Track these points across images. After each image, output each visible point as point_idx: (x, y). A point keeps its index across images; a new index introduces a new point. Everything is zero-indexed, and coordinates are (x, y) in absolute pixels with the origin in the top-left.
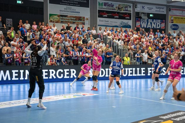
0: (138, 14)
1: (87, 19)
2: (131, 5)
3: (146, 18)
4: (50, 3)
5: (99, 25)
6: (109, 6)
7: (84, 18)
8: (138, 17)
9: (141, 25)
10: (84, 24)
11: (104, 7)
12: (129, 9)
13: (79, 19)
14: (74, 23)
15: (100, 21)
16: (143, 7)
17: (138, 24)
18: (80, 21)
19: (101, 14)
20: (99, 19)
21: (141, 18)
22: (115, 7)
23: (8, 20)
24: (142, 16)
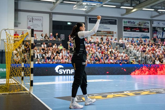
0: (154, 28)
1: (115, 33)
2: (149, 22)
3: (161, 31)
4: (89, 23)
5: (124, 37)
6: (131, 23)
7: (113, 32)
8: (155, 30)
9: (157, 36)
10: (113, 36)
11: (127, 24)
12: (147, 25)
13: (110, 33)
14: (105, 36)
15: (125, 34)
16: (158, 23)
17: (155, 35)
18: (110, 35)
19: (126, 29)
20: (124, 32)
21: (157, 31)
22: (136, 24)
23: (62, 35)
24: (158, 30)
